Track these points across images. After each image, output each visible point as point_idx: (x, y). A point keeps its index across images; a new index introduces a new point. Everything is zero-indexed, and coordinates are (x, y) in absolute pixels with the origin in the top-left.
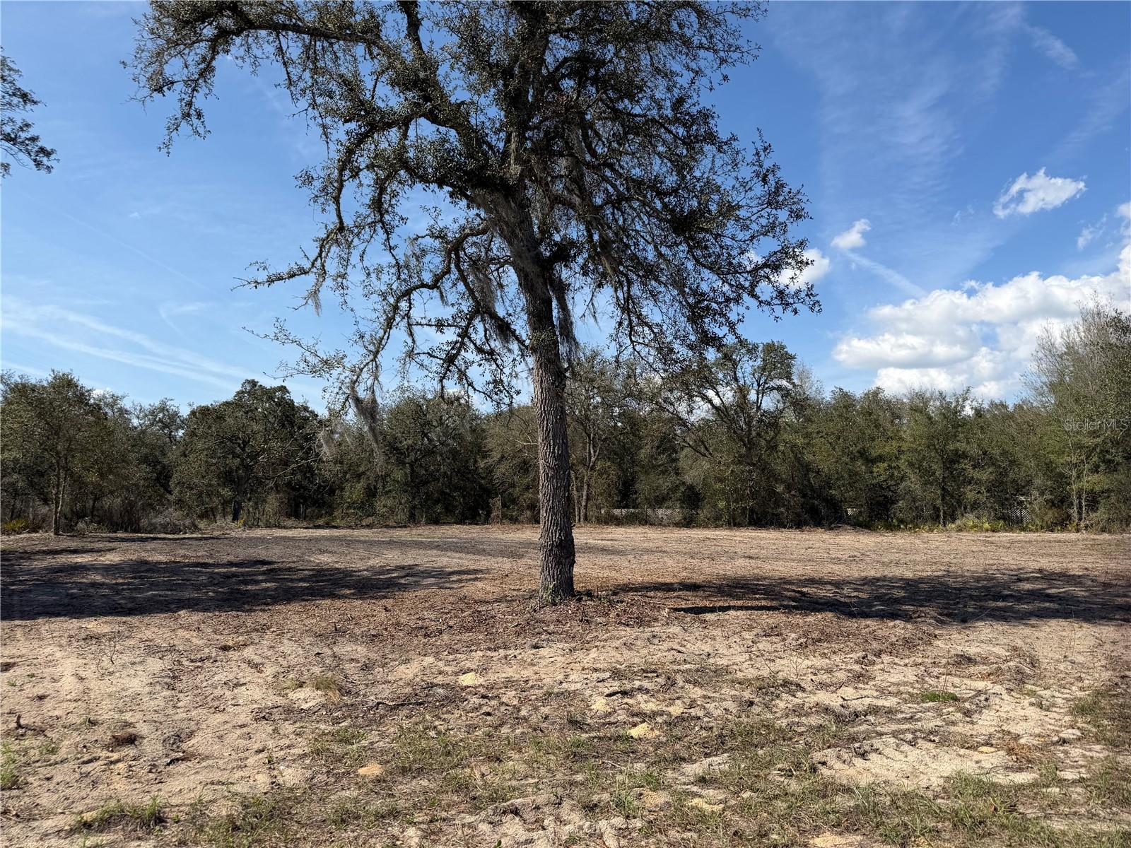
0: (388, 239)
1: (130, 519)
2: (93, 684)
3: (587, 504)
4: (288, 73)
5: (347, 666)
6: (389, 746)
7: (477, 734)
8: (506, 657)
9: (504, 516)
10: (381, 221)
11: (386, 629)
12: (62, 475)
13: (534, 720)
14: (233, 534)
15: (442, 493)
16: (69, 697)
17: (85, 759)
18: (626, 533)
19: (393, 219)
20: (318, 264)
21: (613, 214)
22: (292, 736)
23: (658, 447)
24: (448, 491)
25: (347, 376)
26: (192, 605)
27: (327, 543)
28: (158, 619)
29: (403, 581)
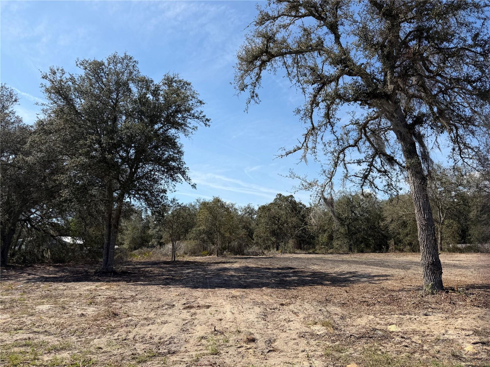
0: (333, 129)
1: (241, 250)
2: (237, 316)
3: (441, 242)
4: (288, 71)
5: (334, 317)
6: (359, 356)
7: (402, 355)
8: (410, 319)
9: (396, 249)
10: (329, 122)
11: (348, 301)
12: (218, 234)
13: (432, 352)
14: (278, 256)
15: (363, 238)
16: (230, 320)
17: (238, 346)
18: (467, 257)
19: (334, 120)
20: (305, 145)
21: (443, 97)
22: (315, 346)
23: (481, 211)
24: (366, 237)
25: (319, 189)
26: (267, 285)
27: (315, 260)
28: (255, 290)
29: (351, 279)
